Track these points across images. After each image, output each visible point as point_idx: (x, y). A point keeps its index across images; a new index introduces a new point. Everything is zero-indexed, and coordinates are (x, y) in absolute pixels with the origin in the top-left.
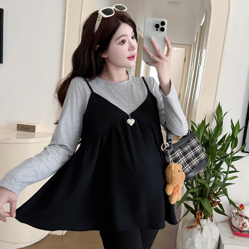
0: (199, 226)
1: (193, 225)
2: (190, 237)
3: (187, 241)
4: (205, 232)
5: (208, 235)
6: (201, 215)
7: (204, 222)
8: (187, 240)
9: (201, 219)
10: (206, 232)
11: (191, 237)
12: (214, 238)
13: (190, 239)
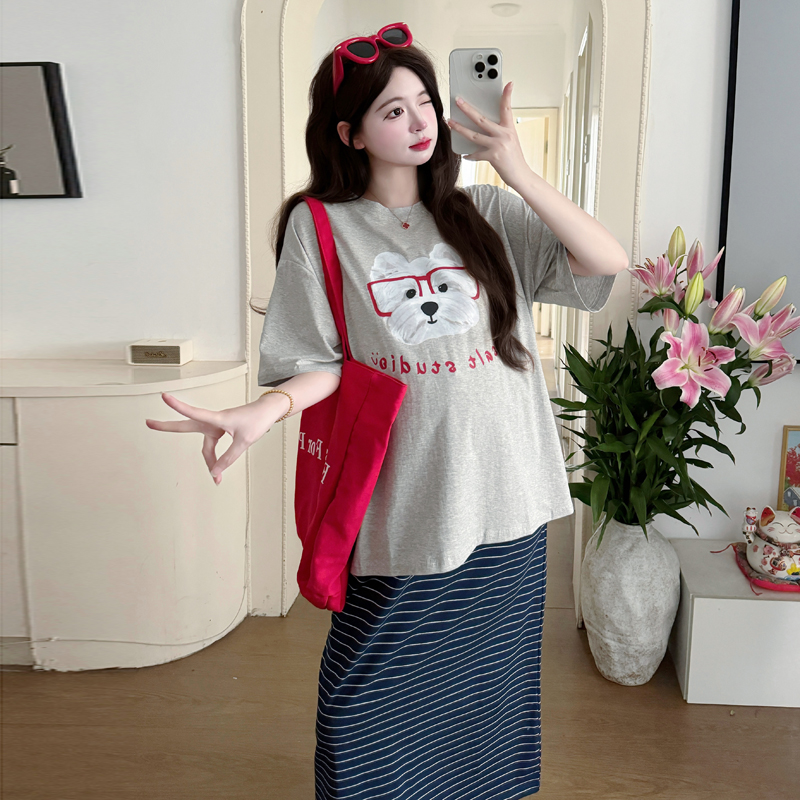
3: (603, 581)
8: (602, 578)
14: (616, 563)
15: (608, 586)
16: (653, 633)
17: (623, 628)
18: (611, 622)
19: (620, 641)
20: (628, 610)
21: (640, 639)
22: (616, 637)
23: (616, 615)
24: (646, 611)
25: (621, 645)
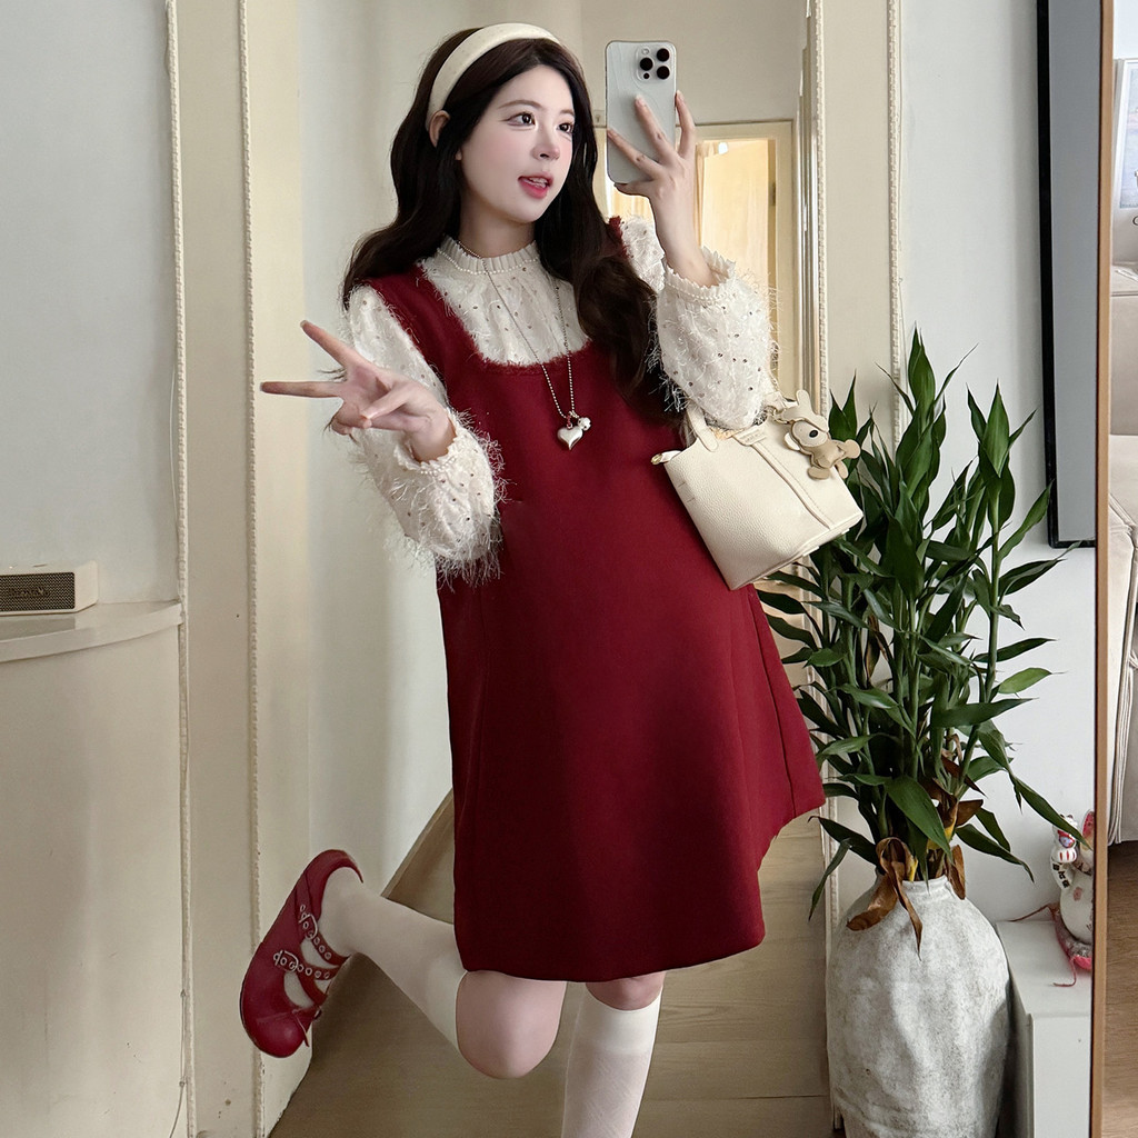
0: (901, 918)
1: (875, 911)
2: (868, 976)
3: (858, 996)
4: (932, 947)
5: (953, 964)
6: (902, 859)
7: (925, 898)
8: (857, 991)
9: (906, 878)
10: (937, 947)
11: (870, 973)
12: (980, 981)
13: (868, 984)
14: (881, 957)
15: (868, 1006)
16: (956, 1102)
17: (900, 1094)
18: (876, 1083)
19: (896, 1125)
20: (906, 1057)
21: (932, 1117)
22: (888, 1116)
23: (885, 1067)
24: (939, 1056)
25: (899, 1134)
